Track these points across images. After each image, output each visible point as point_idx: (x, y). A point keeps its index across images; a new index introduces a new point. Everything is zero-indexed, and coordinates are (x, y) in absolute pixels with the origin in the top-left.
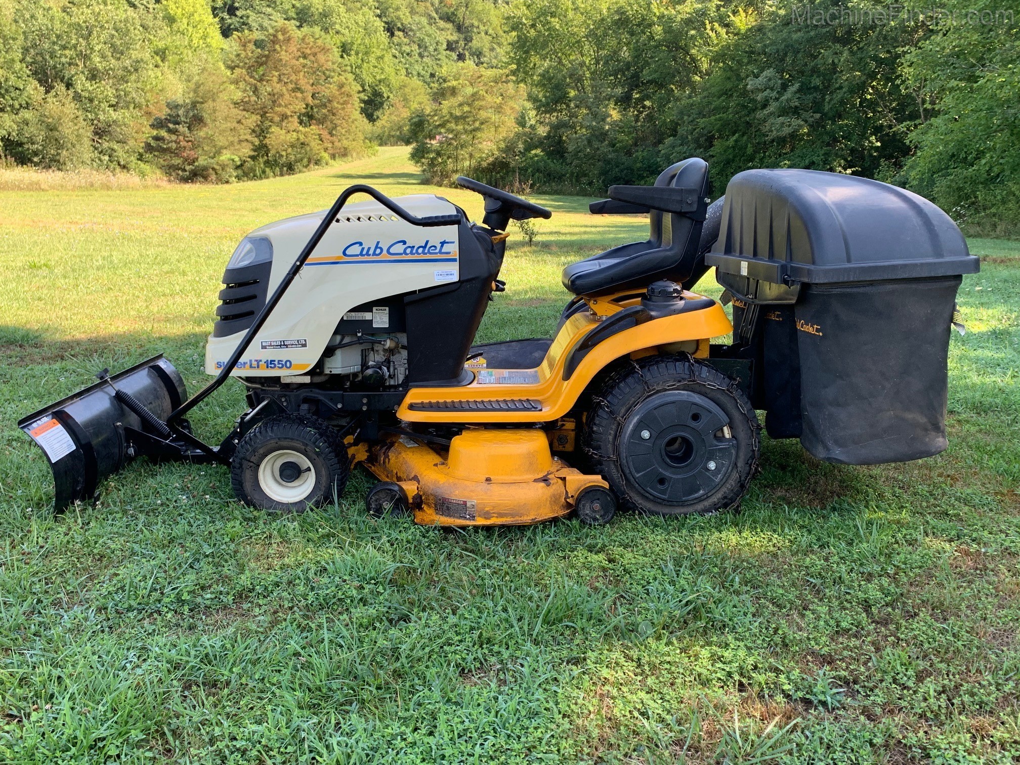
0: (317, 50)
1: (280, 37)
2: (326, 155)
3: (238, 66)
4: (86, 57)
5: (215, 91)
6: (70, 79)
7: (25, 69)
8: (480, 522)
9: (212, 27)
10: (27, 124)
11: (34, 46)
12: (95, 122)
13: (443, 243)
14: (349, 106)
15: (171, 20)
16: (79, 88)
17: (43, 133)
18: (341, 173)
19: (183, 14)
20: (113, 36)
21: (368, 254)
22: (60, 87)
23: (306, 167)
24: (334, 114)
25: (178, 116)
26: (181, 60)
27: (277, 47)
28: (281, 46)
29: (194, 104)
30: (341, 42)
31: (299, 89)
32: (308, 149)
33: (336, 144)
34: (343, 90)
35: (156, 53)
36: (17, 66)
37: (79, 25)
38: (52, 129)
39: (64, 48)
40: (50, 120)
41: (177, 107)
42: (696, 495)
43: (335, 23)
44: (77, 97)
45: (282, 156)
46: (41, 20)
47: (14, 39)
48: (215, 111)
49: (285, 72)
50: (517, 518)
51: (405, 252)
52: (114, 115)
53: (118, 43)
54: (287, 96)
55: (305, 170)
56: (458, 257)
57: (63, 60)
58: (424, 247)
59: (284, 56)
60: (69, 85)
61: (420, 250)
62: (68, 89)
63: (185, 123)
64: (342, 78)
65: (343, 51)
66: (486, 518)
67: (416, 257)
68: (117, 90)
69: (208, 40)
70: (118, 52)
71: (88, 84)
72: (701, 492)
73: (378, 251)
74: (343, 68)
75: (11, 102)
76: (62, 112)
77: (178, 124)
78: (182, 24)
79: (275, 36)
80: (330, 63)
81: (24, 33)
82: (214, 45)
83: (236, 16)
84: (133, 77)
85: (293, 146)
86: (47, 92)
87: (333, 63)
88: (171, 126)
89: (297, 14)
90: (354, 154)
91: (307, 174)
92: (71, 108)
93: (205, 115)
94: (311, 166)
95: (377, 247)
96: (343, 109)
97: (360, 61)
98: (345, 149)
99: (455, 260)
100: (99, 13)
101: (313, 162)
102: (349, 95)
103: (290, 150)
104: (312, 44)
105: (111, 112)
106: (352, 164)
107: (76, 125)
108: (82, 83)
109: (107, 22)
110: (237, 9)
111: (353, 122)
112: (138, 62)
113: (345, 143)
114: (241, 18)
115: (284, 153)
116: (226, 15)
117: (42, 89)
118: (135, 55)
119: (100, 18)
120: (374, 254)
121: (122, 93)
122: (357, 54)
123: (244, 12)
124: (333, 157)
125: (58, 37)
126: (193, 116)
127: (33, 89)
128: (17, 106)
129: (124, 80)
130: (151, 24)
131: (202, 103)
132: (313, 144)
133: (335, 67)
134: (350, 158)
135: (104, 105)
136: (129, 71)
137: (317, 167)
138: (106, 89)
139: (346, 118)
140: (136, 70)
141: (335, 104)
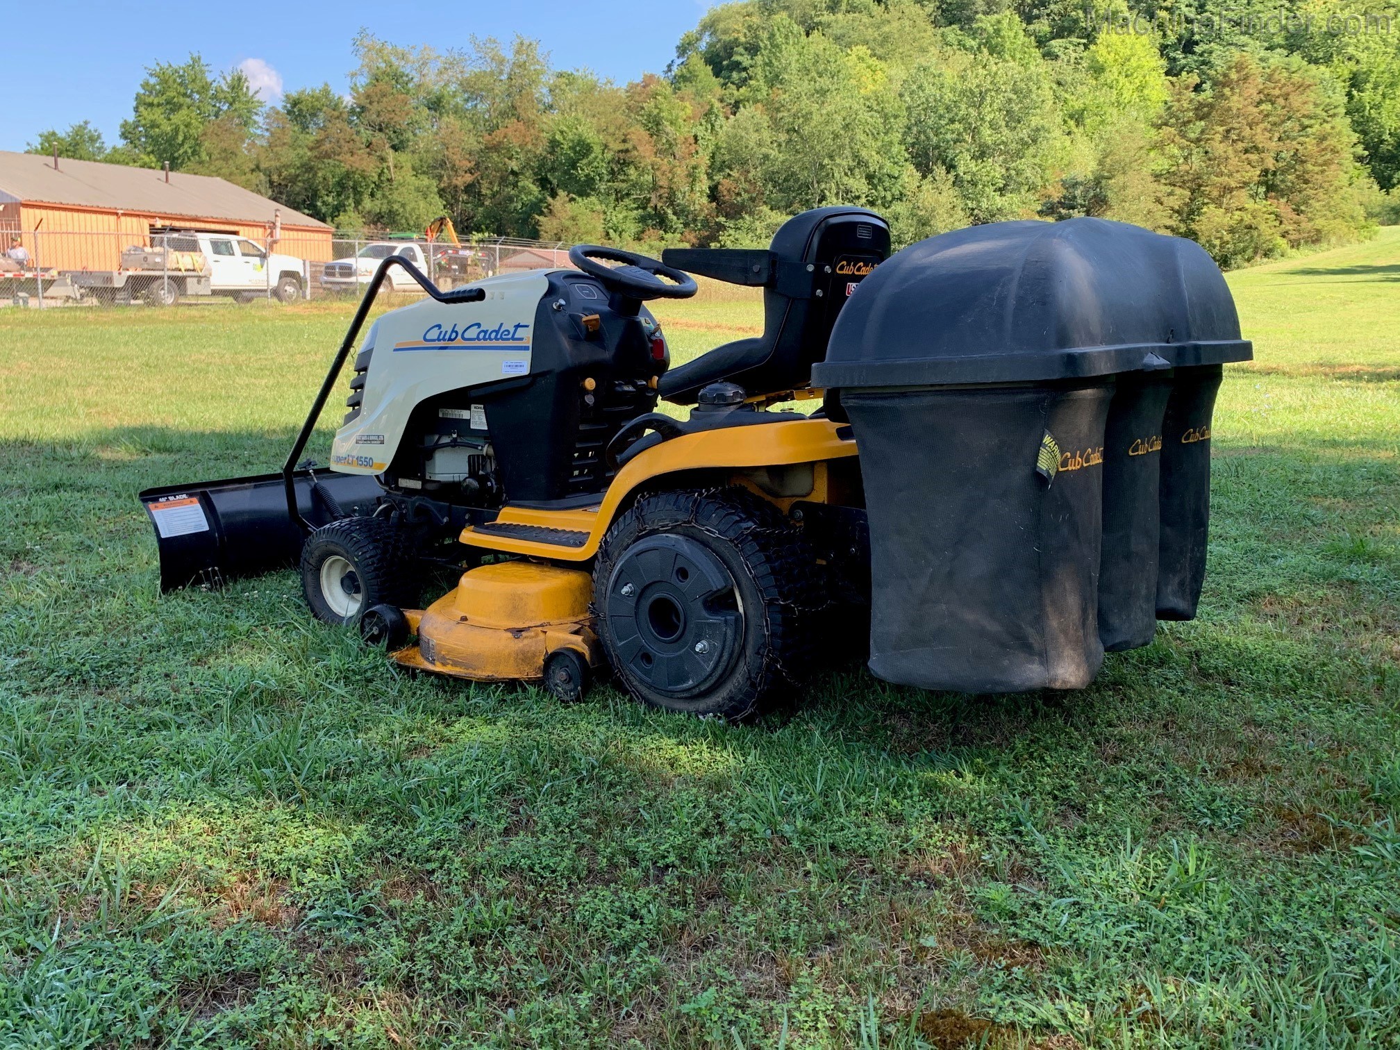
0: (1290, 88)
1: (1234, 76)
2: (1283, 243)
3: (1166, 124)
4: (975, 131)
5: (1127, 160)
6: (952, 160)
7: (903, 152)
8: (438, 668)
9: (1154, 73)
10: (897, 219)
11: (918, 122)
12: (976, 212)
13: (518, 326)
14: (1333, 167)
15: (1097, 70)
16: (961, 170)
17: (912, 229)
18: (1300, 268)
19: (1116, 60)
20: (1010, 100)
21: (444, 339)
22: (940, 170)
23: (1249, 260)
24: (1306, 182)
25: (1075, 197)
26: (1102, 122)
27: (1227, 91)
28: (1232, 89)
29: (1098, 181)
30: (1351, 72)
31: (1256, 148)
32: (1255, 233)
33: (1303, 225)
34: (1325, 144)
35: (1071, 117)
36: (895, 149)
37: (971, 91)
38: (924, 223)
39: (952, 121)
40: (922, 213)
41: (1075, 185)
42: (685, 686)
43: (1347, 45)
44: (958, 182)
45: (1214, 247)
46: (930, 90)
47: (896, 117)
48: (1124, 188)
49: (1236, 125)
50: (470, 671)
51: (478, 338)
52: (999, 201)
53: (1016, 108)
54: (1234, 161)
55: (1246, 264)
56: (530, 345)
57: (949, 136)
58: (497, 332)
59: (1235, 102)
60: (951, 167)
61: (493, 335)
62: (948, 172)
63: (1082, 206)
64: (1327, 126)
65: (1352, 86)
66: (444, 665)
67: (488, 343)
68: (1007, 169)
69: (1146, 92)
70: (1013, 119)
71: (972, 164)
72: (691, 682)
73: (454, 335)
74: (1331, 112)
75: (883, 194)
76: (937, 201)
77: (1073, 208)
78: (1110, 75)
79: (1225, 75)
80: (1311, 106)
81: (908, 108)
82: (1154, 98)
83: (1194, 53)
84: (1032, 150)
85: (1232, 231)
86: (924, 177)
87: (1316, 105)
88: (1063, 211)
89: (1287, 39)
90: (1333, 240)
91: (1250, 269)
92: (948, 195)
93: (1110, 194)
94: (1258, 258)
95: (453, 331)
96: (1323, 172)
97: (1379, 98)
98: (1318, 231)
99: (526, 348)
100: (996, 74)
101: (1261, 252)
102: (1334, 151)
103: (1227, 237)
104: (1283, 81)
105: (998, 198)
106: (1326, 254)
107: (952, 216)
108: (966, 164)
109: (1005, 83)
110: (1197, 43)
111: (1336, 191)
112: (1038, 130)
113: (1320, 223)
114: (1201, 55)
115: (1217, 242)
116: (1179, 55)
117: (919, 175)
118: (1035, 121)
119: (998, 79)
120: (450, 339)
121: (1013, 172)
122: (1375, 88)
123: (1206, 47)
124: (1295, 244)
125: (948, 109)
126: (1095, 196)
127: (909, 176)
128: (889, 198)
129: (1019, 155)
130: (1069, 79)
131: (1110, 178)
132: (1263, 227)
133: (1319, 111)
134: (1324, 245)
135: (989, 190)
136: (1026, 143)
137: (1265, 260)
138: (994, 169)
139: (1326, 185)
140: (1035, 141)
141: (1309, 167)
